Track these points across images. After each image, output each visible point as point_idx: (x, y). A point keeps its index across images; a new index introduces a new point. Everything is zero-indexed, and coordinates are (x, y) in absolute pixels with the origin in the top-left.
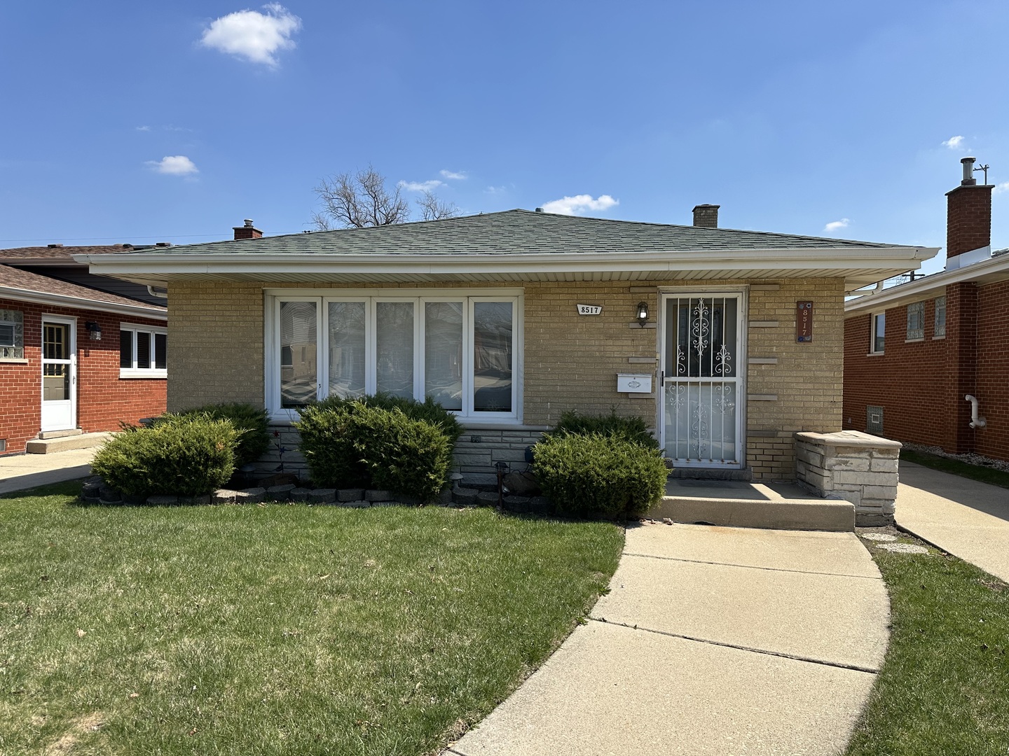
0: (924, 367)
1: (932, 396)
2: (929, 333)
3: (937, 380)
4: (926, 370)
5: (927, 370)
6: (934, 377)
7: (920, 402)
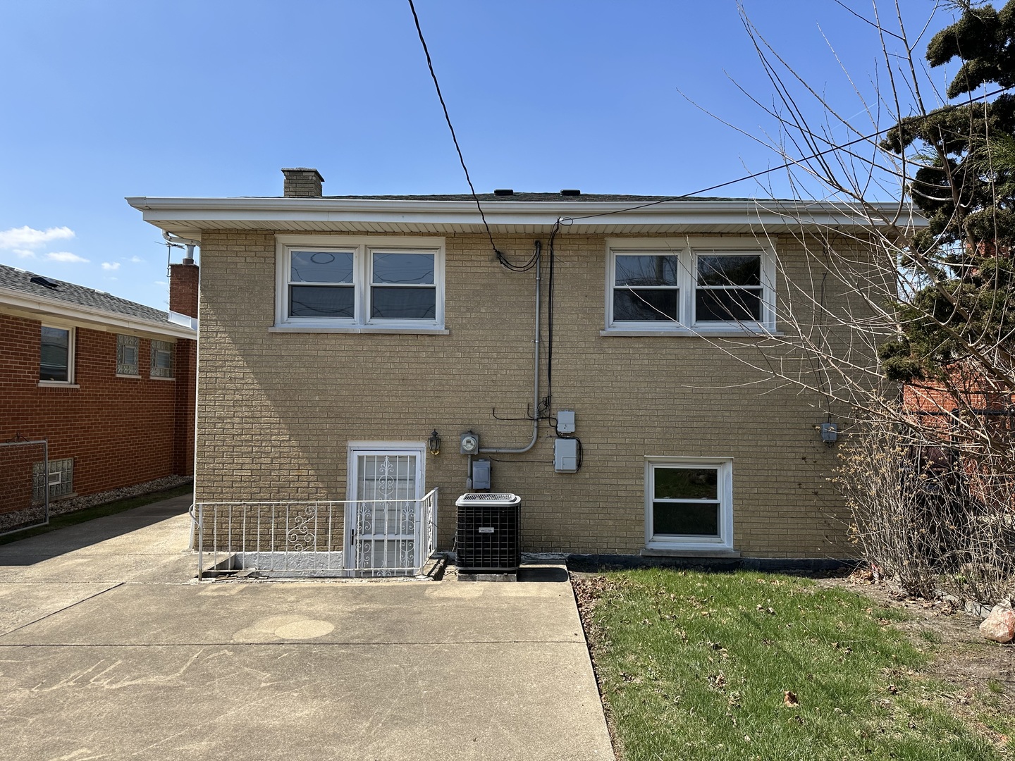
0: (139, 405)
1: (147, 434)
2: (145, 372)
3: (152, 418)
4: (140, 408)
5: (142, 408)
6: (150, 414)
7: (133, 441)
